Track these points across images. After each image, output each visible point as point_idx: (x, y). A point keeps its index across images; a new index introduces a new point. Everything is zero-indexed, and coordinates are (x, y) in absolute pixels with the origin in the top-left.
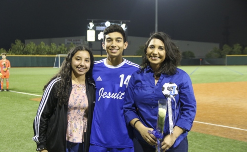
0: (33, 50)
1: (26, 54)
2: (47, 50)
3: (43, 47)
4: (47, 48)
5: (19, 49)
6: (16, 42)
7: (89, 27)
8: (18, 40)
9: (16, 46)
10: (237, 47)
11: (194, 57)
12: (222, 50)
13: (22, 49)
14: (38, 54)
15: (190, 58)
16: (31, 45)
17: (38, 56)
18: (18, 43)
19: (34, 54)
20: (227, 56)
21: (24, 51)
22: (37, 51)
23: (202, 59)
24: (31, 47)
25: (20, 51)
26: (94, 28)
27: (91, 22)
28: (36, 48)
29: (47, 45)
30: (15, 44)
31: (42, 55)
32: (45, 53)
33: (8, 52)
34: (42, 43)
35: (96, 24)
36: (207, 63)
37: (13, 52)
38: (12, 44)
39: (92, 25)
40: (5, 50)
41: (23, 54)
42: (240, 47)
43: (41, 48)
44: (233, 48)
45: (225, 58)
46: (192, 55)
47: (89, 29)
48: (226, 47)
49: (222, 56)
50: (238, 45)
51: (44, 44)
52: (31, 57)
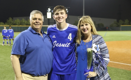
0: (19, 23)
1: (15, 25)
2: (26, 23)
3: (23, 21)
4: (26, 22)
5: (11, 23)
6: (9, 19)
7: (48, 11)
8: (10, 18)
9: (9, 21)
10: (127, 21)
11: (104, 26)
12: (119, 22)
13: (12, 22)
14: (21, 25)
15: (102, 27)
16: (18, 20)
17: (21, 26)
18: (10, 19)
19: (19, 25)
20: (121, 26)
21: (13, 23)
22: (20, 24)
23: (108, 28)
24: (17, 21)
25: (11, 24)
26: (51, 11)
27: (49, 8)
28: (20, 22)
29: (26, 20)
30: (9, 20)
31: (23, 25)
32: (25, 25)
33: (5, 24)
34: (23, 19)
35: (52, 9)
36: (110, 29)
37: (8, 24)
38: (7, 20)
39: (49, 10)
40: (3, 23)
41: (13, 25)
42: (128, 21)
43: (22, 22)
44: (125, 22)
45: (120, 27)
46: (103, 25)
47: (48, 12)
48: (121, 21)
49: (118, 26)
50: (127, 20)
51: (24, 20)
52: (17, 27)
